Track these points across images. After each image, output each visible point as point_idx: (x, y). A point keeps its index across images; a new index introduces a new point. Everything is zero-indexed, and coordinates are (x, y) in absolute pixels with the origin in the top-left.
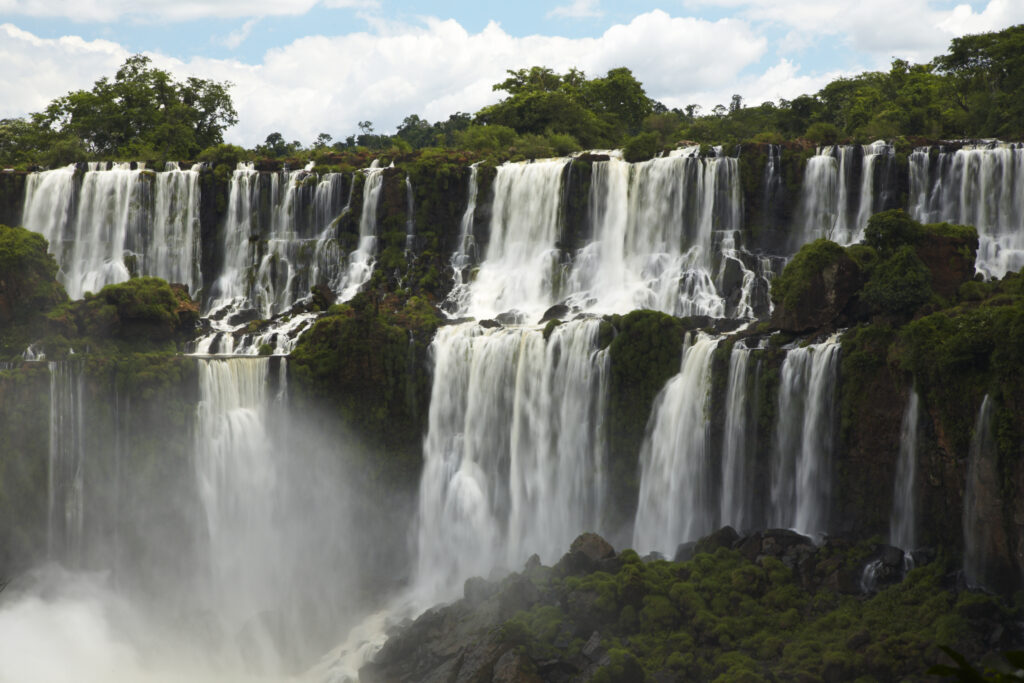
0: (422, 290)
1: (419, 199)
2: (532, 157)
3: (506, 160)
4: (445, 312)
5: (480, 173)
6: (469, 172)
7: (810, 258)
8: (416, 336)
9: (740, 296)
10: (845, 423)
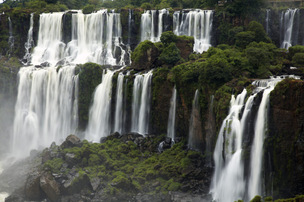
0: (15, 55)
1: (13, 25)
2: (52, 11)
3: (43, 12)
4: (23, 62)
5: (34, 17)
6: (30, 16)
7: (143, 46)
8: (13, 71)
9: (120, 58)
10: (154, 98)
